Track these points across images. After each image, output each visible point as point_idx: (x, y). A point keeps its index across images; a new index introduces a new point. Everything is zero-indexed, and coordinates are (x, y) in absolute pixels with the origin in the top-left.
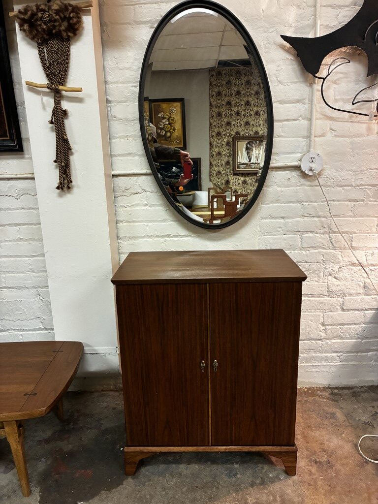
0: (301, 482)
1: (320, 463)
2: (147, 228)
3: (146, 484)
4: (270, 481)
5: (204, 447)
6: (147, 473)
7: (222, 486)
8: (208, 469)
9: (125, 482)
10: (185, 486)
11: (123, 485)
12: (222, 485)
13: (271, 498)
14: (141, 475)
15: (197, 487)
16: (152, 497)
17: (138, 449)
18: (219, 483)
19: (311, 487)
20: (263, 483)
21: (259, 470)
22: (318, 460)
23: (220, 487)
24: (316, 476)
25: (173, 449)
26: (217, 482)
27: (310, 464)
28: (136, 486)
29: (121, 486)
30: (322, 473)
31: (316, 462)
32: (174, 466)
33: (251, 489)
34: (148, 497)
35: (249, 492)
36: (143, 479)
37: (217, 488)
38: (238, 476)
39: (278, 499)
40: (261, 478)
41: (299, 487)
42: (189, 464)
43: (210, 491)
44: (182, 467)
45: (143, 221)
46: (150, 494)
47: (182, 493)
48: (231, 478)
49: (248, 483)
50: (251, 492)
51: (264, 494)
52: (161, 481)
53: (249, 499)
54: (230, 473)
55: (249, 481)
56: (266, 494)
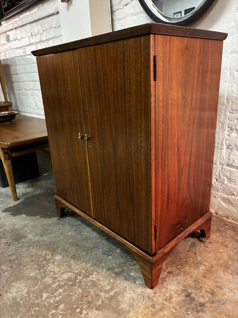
0: (149, 298)
1: (193, 299)
3: (59, 225)
4: (125, 277)
6: (67, 221)
7: (91, 255)
8: (99, 240)
10: (73, 239)
11: (50, 219)
13: (108, 288)
14: (64, 220)
15: (77, 245)
16: (51, 233)
18: (92, 252)
19: (151, 309)
21: (130, 264)
22: (193, 295)
24: (171, 306)
27: (179, 292)
28: (53, 223)
29: (48, 219)
30: (181, 308)
31: (188, 295)
33: (105, 270)
35: (101, 271)
36: (61, 222)
37: (87, 254)
38: (110, 257)
39: (112, 293)
40: (123, 270)
41: (141, 300)
43: (80, 252)
46: (52, 231)
47: (66, 242)
48: (103, 255)
49: (109, 265)
50: (101, 272)
51: (107, 281)
52: (66, 229)
53: (94, 276)
54: (108, 252)
55: (111, 266)
56: (109, 282)
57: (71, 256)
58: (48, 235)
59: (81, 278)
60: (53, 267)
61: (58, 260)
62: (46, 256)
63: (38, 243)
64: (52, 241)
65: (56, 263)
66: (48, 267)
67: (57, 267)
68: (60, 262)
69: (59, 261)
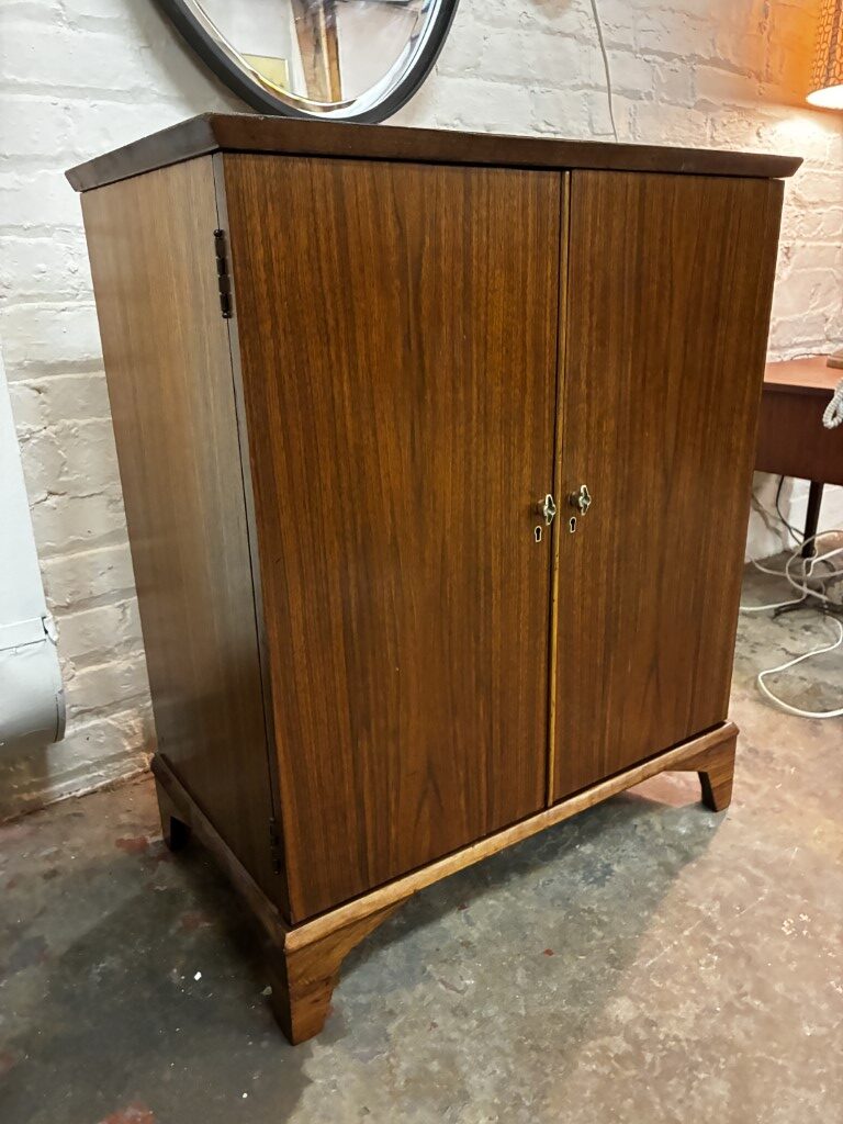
0: (755, 813)
2: (70, 120)
3: (390, 1030)
4: (697, 844)
5: (534, 819)
6: (362, 999)
7: (606, 914)
8: (528, 892)
9: (311, 1068)
10: (512, 967)
11: (310, 1082)
12: (604, 909)
13: (742, 878)
14: (348, 1012)
15: (549, 952)
16: (450, 1060)
17: (336, 917)
18: (590, 911)
19: (785, 814)
20: (687, 858)
21: (645, 831)
23: (605, 918)
24: (767, 787)
25: (452, 864)
26: (584, 910)
28: (364, 1059)
29: (308, 1091)
32: (424, 934)
33: (678, 882)
34: (435, 1066)
35: (682, 892)
36: (367, 1025)
37: (601, 924)
38: (617, 869)
39: (758, 873)
40: (670, 846)
42: (463, 907)
43: (593, 942)
44: (452, 923)
45: (47, 89)
46: (435, 1055)
47: (524, 992)
48: (607, 884)
49: (655, 872)
50: (686, 890)
51: (718, 879)
52: (430, 997)
53: (702, 907)
54: (591, 873)
55: (655, 868)
56: (721, 874)
57: (613, 970)
58: (465, 1068)
59: (718, 936)
60: (673, 1022)
61: (638, 1008)
62: (609, 1058)
63: (522, 1104)
64: (508, 1047)
65: (652, 1015)
66: (676, 1039)
67: (676, 1007)
68: (646, 1001)
69: (642, 1005)
